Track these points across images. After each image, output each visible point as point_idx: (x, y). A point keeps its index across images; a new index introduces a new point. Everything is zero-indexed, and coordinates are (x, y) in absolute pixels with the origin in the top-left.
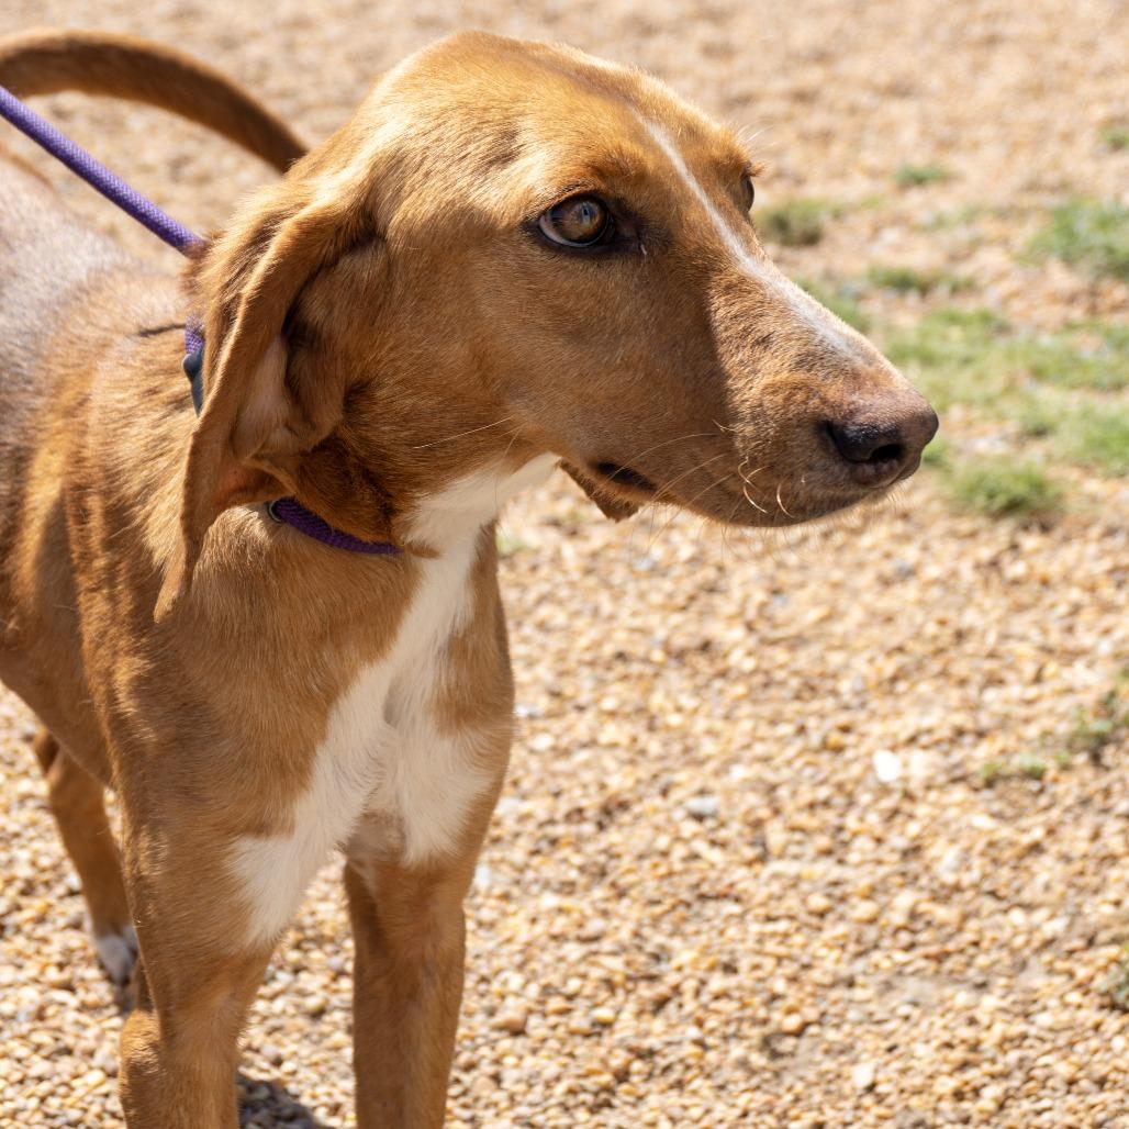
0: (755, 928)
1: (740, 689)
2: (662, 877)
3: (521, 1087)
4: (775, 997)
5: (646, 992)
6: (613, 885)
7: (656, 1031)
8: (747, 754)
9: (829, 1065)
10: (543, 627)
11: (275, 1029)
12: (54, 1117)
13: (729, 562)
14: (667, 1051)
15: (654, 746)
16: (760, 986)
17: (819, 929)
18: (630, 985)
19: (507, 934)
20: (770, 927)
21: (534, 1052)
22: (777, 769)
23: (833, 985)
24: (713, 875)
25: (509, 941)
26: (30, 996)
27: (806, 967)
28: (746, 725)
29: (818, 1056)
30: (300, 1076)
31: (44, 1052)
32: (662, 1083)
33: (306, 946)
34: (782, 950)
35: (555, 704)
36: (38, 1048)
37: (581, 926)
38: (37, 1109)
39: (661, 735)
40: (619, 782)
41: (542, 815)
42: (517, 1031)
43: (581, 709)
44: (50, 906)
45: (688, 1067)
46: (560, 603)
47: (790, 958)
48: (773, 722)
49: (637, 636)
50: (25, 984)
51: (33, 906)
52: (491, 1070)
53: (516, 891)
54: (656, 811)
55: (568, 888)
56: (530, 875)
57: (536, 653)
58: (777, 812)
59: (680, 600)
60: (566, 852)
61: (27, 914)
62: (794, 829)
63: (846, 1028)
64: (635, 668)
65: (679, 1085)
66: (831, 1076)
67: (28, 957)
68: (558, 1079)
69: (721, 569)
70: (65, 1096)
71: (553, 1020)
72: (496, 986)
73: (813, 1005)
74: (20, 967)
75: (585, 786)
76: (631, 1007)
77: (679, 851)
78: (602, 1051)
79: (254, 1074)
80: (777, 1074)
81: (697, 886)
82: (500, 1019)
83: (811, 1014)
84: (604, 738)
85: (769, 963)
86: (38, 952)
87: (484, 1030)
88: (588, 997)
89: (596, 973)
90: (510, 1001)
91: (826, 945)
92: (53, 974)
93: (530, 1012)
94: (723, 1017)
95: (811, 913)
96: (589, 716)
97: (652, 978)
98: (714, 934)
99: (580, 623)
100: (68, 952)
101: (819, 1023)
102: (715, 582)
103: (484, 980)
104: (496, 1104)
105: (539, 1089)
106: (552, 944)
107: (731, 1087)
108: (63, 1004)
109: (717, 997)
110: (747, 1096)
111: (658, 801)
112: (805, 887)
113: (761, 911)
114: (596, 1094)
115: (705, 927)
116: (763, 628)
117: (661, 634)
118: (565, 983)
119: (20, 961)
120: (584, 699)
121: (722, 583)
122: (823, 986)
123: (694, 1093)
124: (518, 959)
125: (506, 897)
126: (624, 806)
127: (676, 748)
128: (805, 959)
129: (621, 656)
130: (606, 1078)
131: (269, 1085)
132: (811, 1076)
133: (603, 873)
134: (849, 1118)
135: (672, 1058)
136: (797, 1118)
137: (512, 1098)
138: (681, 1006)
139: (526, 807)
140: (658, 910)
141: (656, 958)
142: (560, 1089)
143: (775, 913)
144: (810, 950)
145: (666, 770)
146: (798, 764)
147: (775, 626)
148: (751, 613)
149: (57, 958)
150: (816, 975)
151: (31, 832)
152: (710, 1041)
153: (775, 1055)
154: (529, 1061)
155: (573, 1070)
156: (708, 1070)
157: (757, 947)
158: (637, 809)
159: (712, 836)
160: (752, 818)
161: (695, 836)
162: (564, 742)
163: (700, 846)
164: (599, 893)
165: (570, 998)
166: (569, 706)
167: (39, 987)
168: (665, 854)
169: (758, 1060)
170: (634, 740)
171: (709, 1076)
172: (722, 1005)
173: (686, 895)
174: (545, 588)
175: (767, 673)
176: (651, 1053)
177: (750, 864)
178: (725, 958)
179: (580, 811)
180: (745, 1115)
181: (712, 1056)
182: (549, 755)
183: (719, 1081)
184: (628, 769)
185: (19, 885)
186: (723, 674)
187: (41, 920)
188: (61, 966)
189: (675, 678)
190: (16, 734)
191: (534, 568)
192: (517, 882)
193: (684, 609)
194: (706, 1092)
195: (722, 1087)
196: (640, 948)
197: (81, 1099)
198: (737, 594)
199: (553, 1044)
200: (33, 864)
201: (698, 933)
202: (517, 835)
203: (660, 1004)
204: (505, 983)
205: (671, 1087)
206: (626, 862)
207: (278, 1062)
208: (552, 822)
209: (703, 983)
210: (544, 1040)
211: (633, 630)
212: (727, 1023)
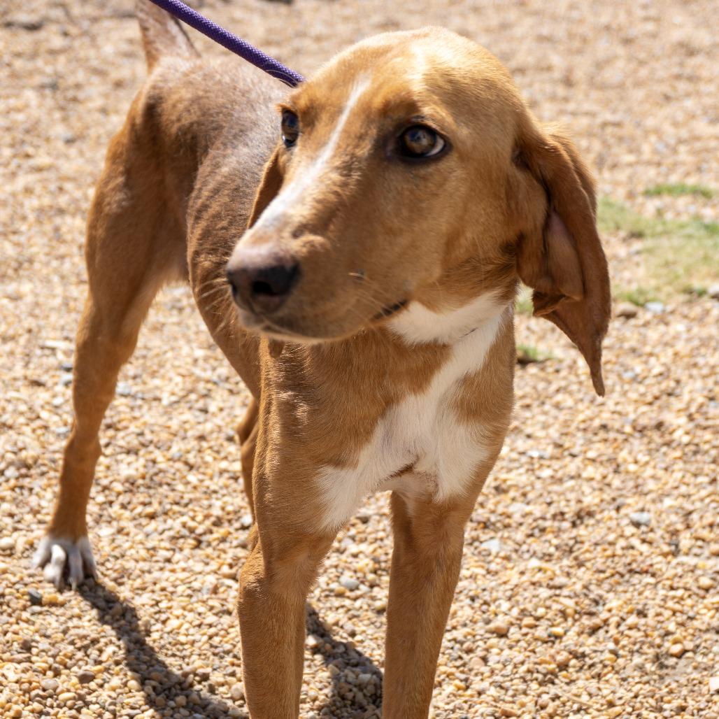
0: (662, 592)
1: (678, 453)
2: (608, 557)
3: (500, 666)
4: (668, 633)
5: (587, 622)
6: (576, 558)
7: (588, 644)
8: (676, 492)
9: (696, 675)
10: (557, 406)
11: (354, 616)
12: (216, 647)
13: (684, 378)
14: (593, 655)
15: (616, 482)
16: (659, 626)
17: (704, 598)
18: (577, 616)
19: (505, 579)
20: (672, 593)
21: (511, 648)
22: (693, 503)
23: (707, 631)
24: (640, 559)
25: (505, 583)
26: (211, 580)
27: (691, 618)
28: (678, 475)
29: (690, 670)
30: (365, 644)
31: (214, 611)
32: (588, 674)
33: (379, 572)
34: (677, 607)
35: (557, 452)
36: (212, 608)
37: (552, 579)
38: (207, 642)
39: (623, 476)
40: (590, 500)
41: (538, 514)
42: (502, 634)
43: (574, 456)
44: (230, 533)
45: (605, 666)
46: (571, 393)
47: (682, 612)
48: (696, 475)
49: (616, 416)
50: (208, 573)
51: (219, 532)
52: (482, 654)
53: (514, 556)
54: (611, 519)
55: (548, 557)
56: (525, 547)
57: (551, 421)
58: (688, 527)
59: (649, 398)
60: (550, 536)
61: (215, 536)
62: (697, 539)
63: (711, 656)
64: (612, 435)
65: (599, 676)
66: (695, 682)
67: (213, 559)
68: (522, 663)
69: (678, 382)
70: (224, 636)
71: (525, 630)
72: (493, 608)
73: (691, 640)
74: (207, 564)
75: (568, 501)
76: (576, 629)
77: (622, 543)
78: (552, 651)
79: (337, 638)
80: (661, 677)
81: (630, 564)
82: (492, 626)
83: (690, 646)
84: (585, 475)
85: (667, 613)
86: (219, 557)
87: (482, 632)
88: (548, 620)
89: (556, 607)
90: (500, 617)
91: (706, 607)
92: (226, 569)
93: (512, 624)
94: (632, 640)
95: (699, 588)
96: (578, 461)
97: (591, 614)
98: (636, 593)
99: (581, 406)
100: (237, 559)
101: (694, 652)
102: (674, 389)
103: (485, 603)
104: (482, 674)
105: (510, 668)
106: (532, 587)
107: (630, 680)
108: (229, 587)
109: (630, 628)
110: (639, 686)
111: (613, 513)
112: (699, 572)
113: (668, 583)
114: (545, 675)
115: (631, 589)
116: (700, 419)
117: (632, 416)
118: (536, 610)
119: (207, 560)
120: (576, 450)
121: (678, 391)
122: (700, 630)
123: (607, 681)
124: (509, 593)
125: (507, 558)
126: (590, 514)
127: (631, 484)
128: (691, 614)
129: (604, 427)
130: (553, 666)
131: (345, 645)
132: (683, 680)
133: (571, 551)
134: (702, 706)
135: (596, 660)
136: (669, 702)
137: (492, 672)
138: (607, 632)
139: (528, 509)
140: (602, 576)
141: (596, 603)
142: (523, 668)
143: (675, 585)
144: (695, 609)
145: (621, 496)
146: (707, 500)
147: (707, 419)
148: (693, 409)
149: (229, 561)
150: (696, 624)
151: (225, 491)
152: (621, 652)
153: (662, 666)
154: (507, 652)
155: (533, 659)
156: (617, 669)
157: (662, 603)
158: (598, 517)
159: (643, 536)
160: (671, 528)
161: (633, 535)
162: (559, 474)
163: (635, 542)
164: (566, 562)
165: (538, 619)
166: (566, 453)
167: (217, 576)
168: (612, 544)
169: (649, 667)
170: (605, 477)
171: (617, 672)
172: (633, 633)
173: (621, 570)
174: (563, 383)
175: (697, 445)
176: (584, 655)
177: (665, 555)
178: (640, 607)
179: (562, 514)
180: (636, 697)
181: (621, 661)
182: (549, 481)
183: (624, 676)
184: (597, 493)
185: (213, 519)
186: (668, 444)
187: (223, 540)
188: (231, 566)
189: (637, 444)
190: (223, 436)
191: (557, 371)
192: (516, 551)
193: (650, 404)
194: (614, 681)
195: (624, 680)
196: (586, 595)
197: (233, 639)
198: (686, 397)
199: (523, 644)
200: (223, 509)
201: (625, 592)
202: (521, 524)
203: (594, 630)
204: (499, 606)
205: (593, 677)
206: (586, 546)
207: (353, 634)
208: (544, 518)
209: (623, 619)
210: (518, 641)
211: (614, 412)
212: (634, 644)
